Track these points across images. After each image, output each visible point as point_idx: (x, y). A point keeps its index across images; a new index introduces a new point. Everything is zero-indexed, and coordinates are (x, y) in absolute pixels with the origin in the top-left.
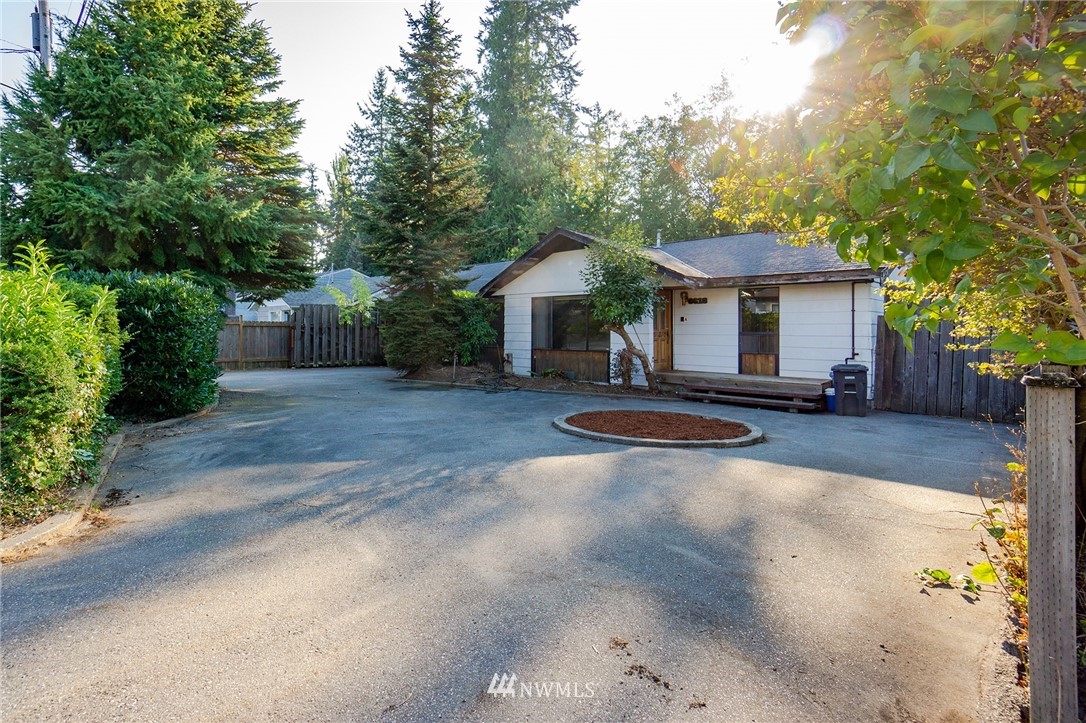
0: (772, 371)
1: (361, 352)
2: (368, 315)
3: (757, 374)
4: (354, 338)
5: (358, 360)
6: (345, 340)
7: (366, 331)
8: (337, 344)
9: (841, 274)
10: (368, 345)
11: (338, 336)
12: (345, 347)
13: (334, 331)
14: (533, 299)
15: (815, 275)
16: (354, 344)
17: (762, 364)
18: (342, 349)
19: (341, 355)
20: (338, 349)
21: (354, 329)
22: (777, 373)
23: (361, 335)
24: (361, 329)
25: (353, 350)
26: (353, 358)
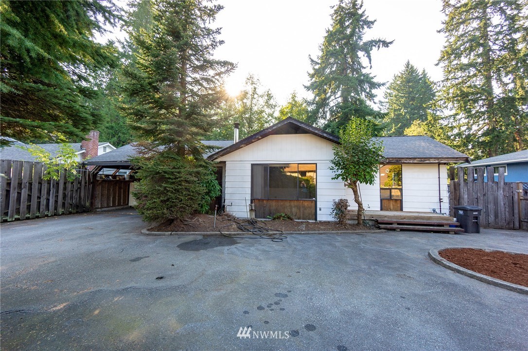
0: (399, 208)
1: (64, 204)
2: (75, 172)
3: (391, 210)
4: (57, 192)
5: (61, 210)
6: (48, 193)
7: (69, 186)
8: (39, 198)
9: (446, 159)
10: (72, 198)
11: (40, 191)
12: (48, 200)
13: (36, 186)
14: (252, 165)
15: (433, 159)
16: (57, 196)
17: (393, 205)
18: (43, 202)
19: (42, 207)
20: (39, 203)
21: (58, 184)
22: (401, 210)
23: (65, 189)
24: (65, 183)
25: (56, 202)
26: (56, 208)
